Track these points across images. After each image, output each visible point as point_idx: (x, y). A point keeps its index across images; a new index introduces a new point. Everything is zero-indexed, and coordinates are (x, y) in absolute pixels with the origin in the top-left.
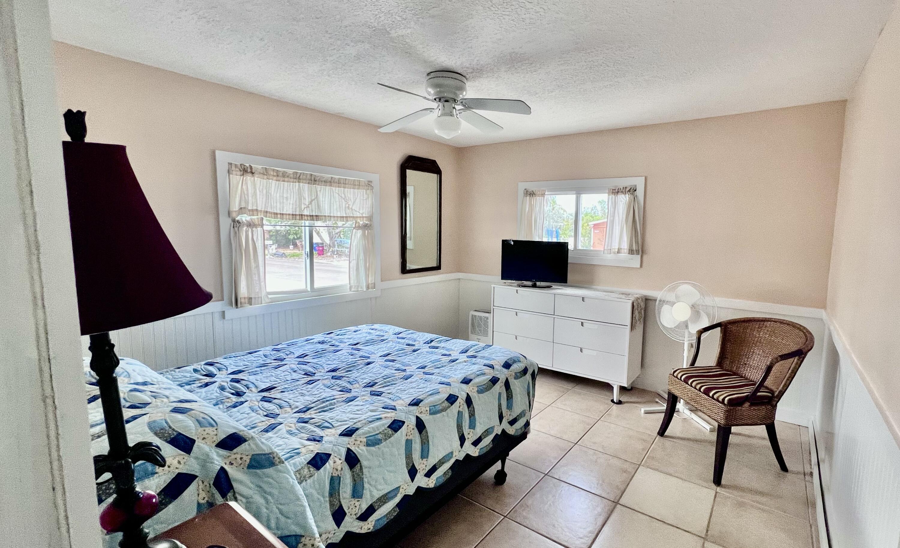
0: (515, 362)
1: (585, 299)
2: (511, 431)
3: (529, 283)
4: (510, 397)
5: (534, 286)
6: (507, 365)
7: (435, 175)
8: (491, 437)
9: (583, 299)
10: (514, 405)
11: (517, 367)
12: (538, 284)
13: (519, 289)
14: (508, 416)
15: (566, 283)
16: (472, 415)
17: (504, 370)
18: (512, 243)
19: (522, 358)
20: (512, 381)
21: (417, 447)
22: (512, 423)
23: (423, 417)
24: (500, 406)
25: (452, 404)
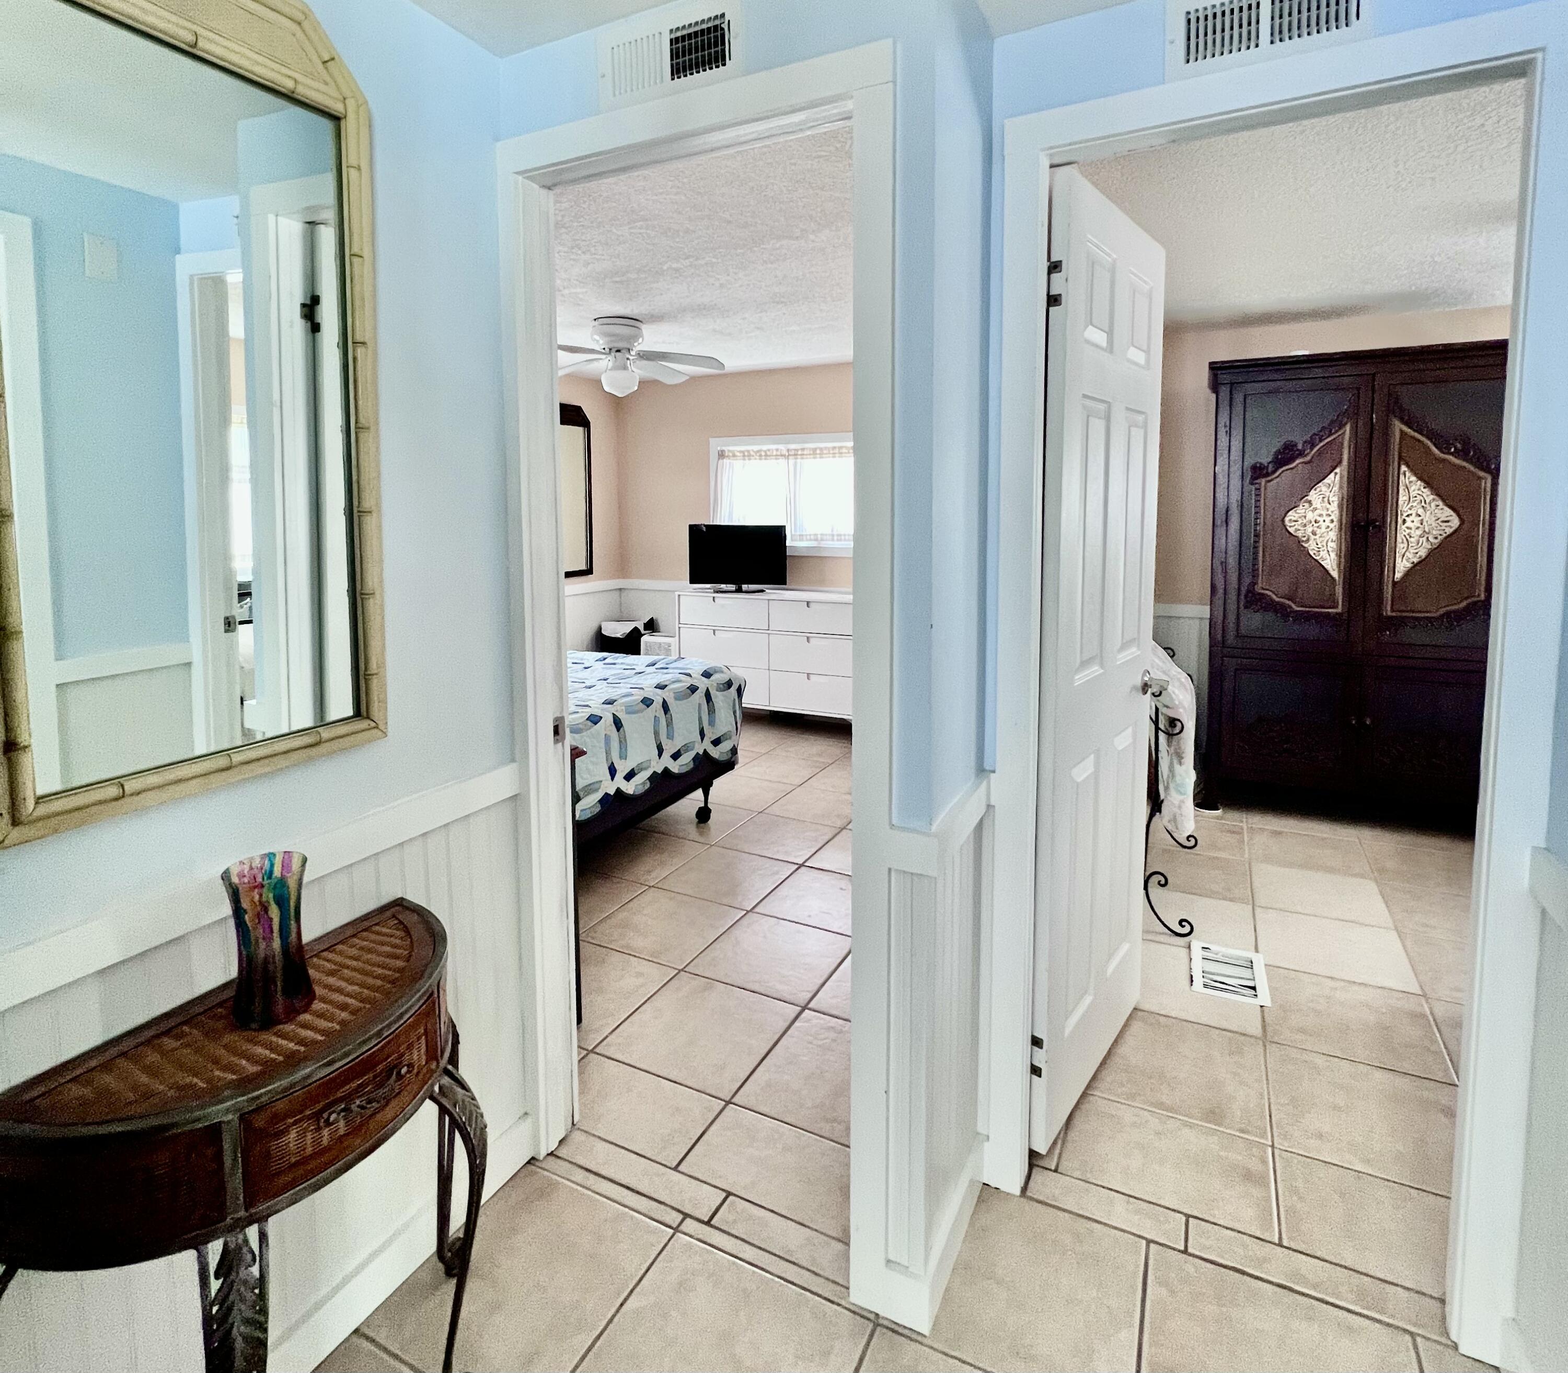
0: (716, 672)
1: (811, 605)
2: (715, 753)
3: (732, 587)
4: (712, 710)
5: (739, 590)
6: (707, 675)
7: (581, 429)
8: (692, 754)
9: (808, 603)
10: (717, 720)
11: (717, 678)
12: (745, 587)
13: (716, 595)
14: (710, 735)
15: (785, 584)
16: (669, 724)
17: (704, 679)
18: (704, 529)
19: (725, 670)
20: (713, 692)
21: (615, 745)
22: (716, 742)
23: (620, 715)
24: (700, 719)
25: (648, 706)
